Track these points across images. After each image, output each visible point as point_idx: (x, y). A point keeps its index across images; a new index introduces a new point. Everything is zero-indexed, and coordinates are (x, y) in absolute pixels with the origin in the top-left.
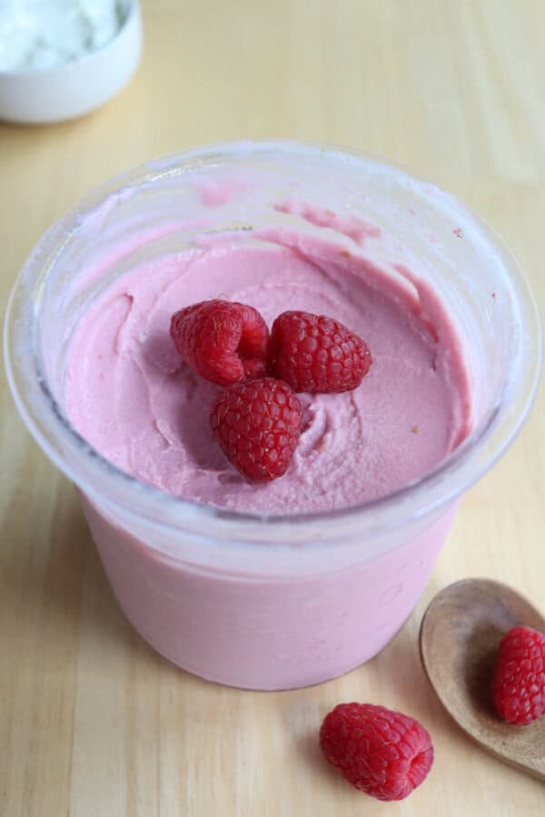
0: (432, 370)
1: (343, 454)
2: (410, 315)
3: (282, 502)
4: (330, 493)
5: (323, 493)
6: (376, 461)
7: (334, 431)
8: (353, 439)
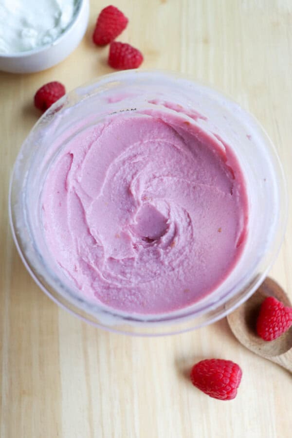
0: (230, 194)
1: (183, 248)
2: (220, 160)
3: (153, 275)
4: (177, 270)
5: (173, 269)
6: (199, 251)
7: (179, 235)
8: (188, 239)
